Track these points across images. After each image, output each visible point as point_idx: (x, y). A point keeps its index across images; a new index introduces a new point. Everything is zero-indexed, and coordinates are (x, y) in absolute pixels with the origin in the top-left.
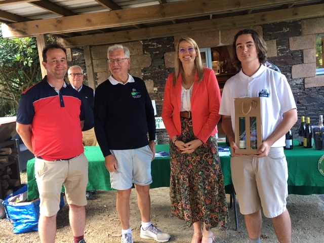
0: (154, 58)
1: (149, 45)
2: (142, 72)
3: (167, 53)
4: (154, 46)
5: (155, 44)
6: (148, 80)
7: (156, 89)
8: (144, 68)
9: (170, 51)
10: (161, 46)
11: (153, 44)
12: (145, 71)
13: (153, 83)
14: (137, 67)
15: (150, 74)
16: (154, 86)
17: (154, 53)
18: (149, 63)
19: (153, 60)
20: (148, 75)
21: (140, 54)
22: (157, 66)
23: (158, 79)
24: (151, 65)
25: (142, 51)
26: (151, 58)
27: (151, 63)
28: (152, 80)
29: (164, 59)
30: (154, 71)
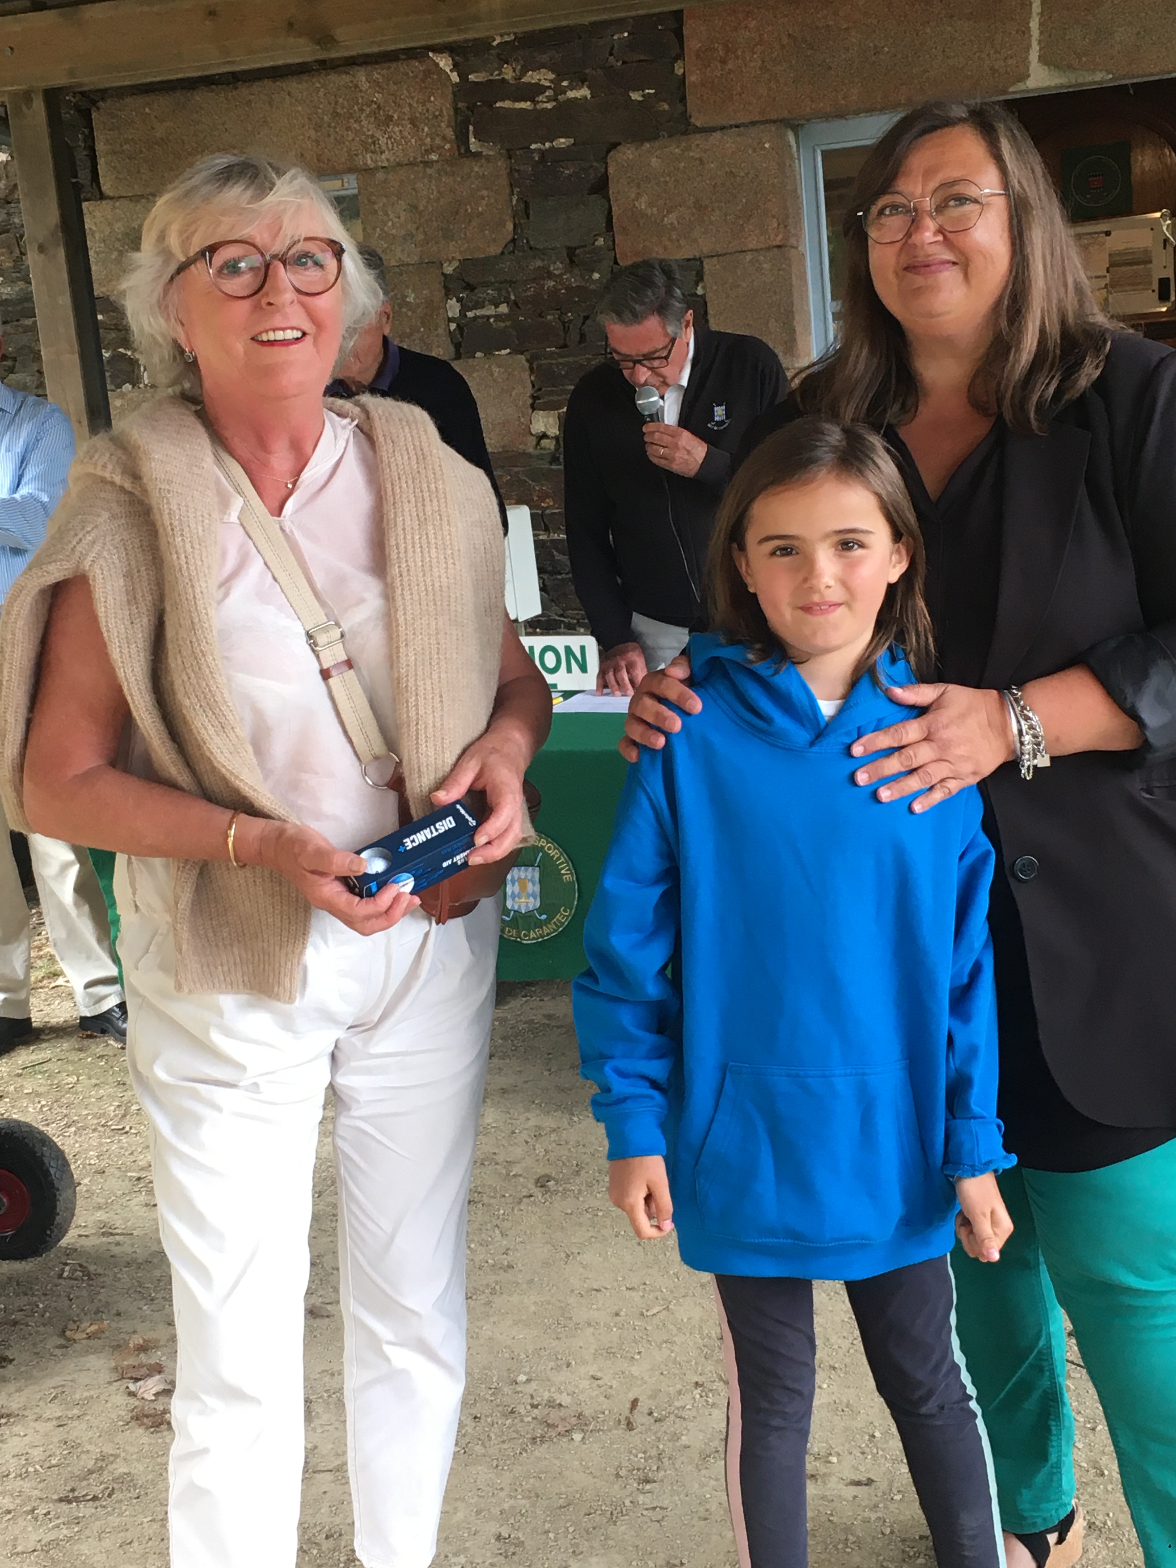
0: (537, 189)
1: (500, 89)
2: (449, 294)
3: (627, 154)
4: (532, 92)
5: (543, 77)
6: (488, 353)
7: (545, 423)
8: (465, 263)
9: (654, 138)
10: (584, 92)
11: (532, 77)
12: (470, 287)
13: (527, 378)
14: (409, 254)
15: (504, 309)
16: (534, 398)
17: (533, 147)
18: (502, 224)
19: (527, 204)
20: (489, 317)
21: (434, 157)
22: (553, 249)
23: (565, 346)
24: (513, 240)
25: (450, 133)
26: (511, 185)
27: (510, 226)
28: (522, 358)
29: (608, 196)
30: (532, 287)
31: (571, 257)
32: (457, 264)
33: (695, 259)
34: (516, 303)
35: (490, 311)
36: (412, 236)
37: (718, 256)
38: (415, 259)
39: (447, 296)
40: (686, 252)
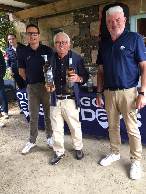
0: (82, 28)
1: (78, 16)
2: (73, 40)
3: (92, 23)
5: (83, 15)
6: (77, 47)
7: (82, 55)
8: (74, 37)
9: (95, 21)
10: (87, 16)
12: (75, 39)
13: (81, 50)
15: (78, 42)
16: (82, 52)
17: (82, 23)
18: (78, 32)
21: (71, 25)
22: (84, 35)
23: (85, 46)
24: (80, 34)
25: (73, 22)
26: (79, 28)
27: (79, 32)
29: (90, 29)
30: (81, 39)
31: (86, 36)
34: (80, 41)
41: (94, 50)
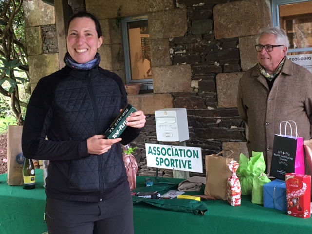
0: (194, 17)
2: (170, 47)
3: (219, 7)
6: (180, 64)
7: (195, 84)
8: (175, 38)
9: (226, 2)
12: (176, 45)
13: (190, 71)
14: (160, 36)
15: (185, 51)
16: (192, 77)
17: (193, 5)
18: (185, 27)
19: (191, 22)
20: (181, 54)
21: (167, 9)
22: (198, 34)
23: (201, 62)
24: (187, 32)
25: (172, 3)
26: (187, 17)
27: (186, 28)
28: (189, 65)
29: (213, 20)
30: (192, 45)
31: (203, 37)
32: (172, 39)
33: (236, 38)
34: (188, 50)
35: (181, 52)
36: (161, 31)
37: (243, 36)
38: (161, 37)
39: (170, 48)
40: (234, 35)
41: (223, 72)
